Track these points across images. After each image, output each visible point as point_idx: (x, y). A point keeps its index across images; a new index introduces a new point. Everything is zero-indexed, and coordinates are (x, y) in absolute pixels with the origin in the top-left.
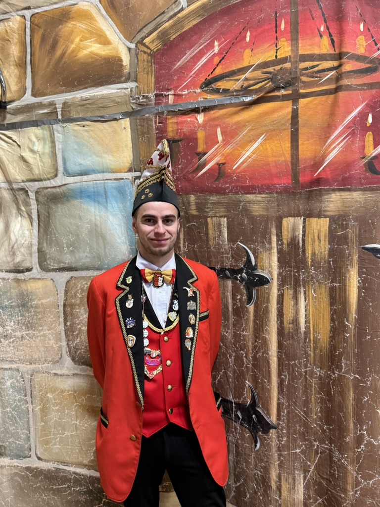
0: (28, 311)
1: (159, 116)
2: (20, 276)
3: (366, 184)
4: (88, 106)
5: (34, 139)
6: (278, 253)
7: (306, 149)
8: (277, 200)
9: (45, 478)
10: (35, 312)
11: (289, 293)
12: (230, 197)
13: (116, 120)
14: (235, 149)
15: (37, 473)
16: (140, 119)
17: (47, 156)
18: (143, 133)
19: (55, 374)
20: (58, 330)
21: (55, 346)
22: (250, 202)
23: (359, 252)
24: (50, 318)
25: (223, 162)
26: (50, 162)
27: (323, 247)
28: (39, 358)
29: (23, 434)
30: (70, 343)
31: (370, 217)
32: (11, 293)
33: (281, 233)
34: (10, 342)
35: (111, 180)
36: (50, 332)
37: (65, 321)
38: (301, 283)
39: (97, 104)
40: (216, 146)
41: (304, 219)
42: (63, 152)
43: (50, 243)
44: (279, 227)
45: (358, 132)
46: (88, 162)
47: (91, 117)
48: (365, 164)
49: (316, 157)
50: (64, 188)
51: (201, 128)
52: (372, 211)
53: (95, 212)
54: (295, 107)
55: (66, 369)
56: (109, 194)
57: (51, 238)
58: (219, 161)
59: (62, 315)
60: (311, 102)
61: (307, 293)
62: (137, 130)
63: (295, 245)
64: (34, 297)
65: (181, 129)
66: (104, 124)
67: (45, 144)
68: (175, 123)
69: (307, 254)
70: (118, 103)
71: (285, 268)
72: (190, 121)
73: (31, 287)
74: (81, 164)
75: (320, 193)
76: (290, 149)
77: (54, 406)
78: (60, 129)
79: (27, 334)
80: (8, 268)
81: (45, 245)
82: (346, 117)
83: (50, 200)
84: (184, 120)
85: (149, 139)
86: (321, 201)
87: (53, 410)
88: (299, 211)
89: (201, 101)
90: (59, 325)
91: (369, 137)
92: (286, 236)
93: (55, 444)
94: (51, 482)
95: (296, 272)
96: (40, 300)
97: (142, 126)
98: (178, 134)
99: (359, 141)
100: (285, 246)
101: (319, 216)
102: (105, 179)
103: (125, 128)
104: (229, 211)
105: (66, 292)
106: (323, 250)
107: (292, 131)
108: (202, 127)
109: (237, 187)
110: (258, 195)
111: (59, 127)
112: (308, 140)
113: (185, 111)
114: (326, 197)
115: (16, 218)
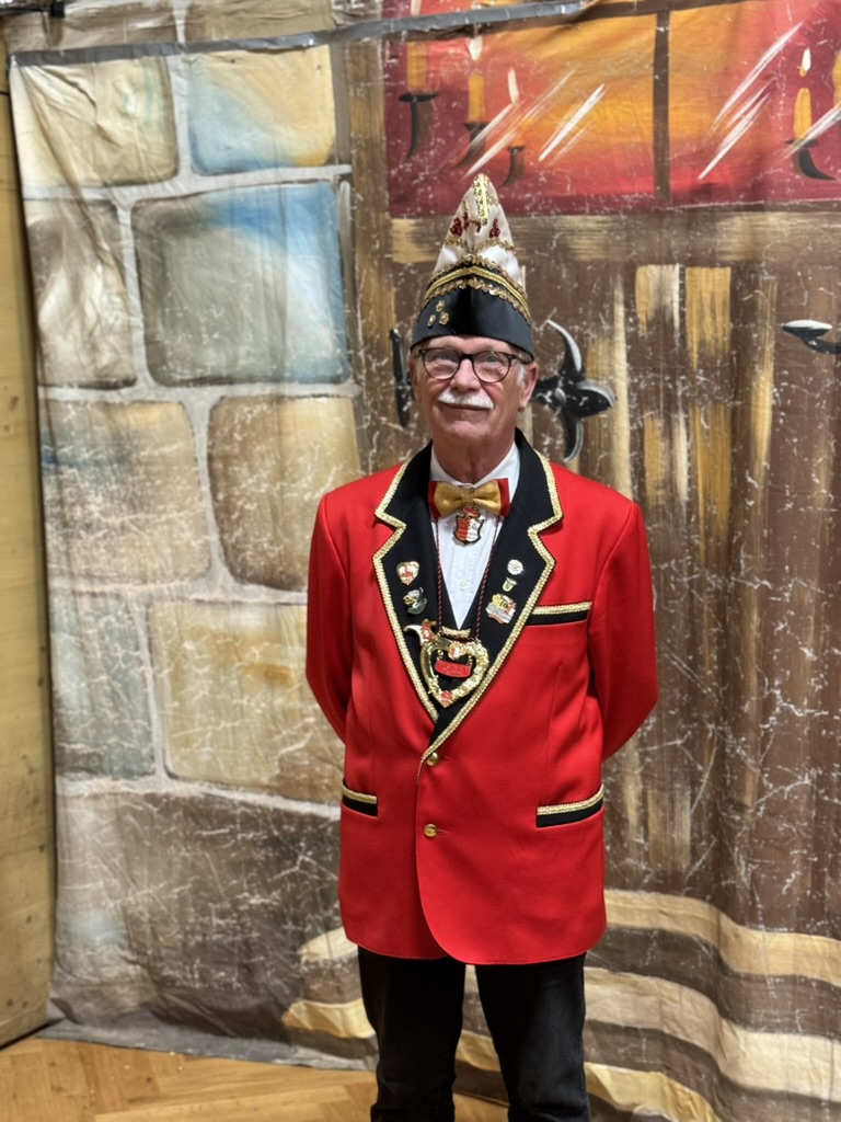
0: (131, 471)
1: (391, 43)
2: (112, 397)
3: (795, 197)
4: (243, 15)
5: (126, 89)
6: (628, 342)
7: (684, 119)
8: (627, 229)
9: (185, 815)
10: (147, 473)
11: (654, 425)
12: (535, 221)
13: (300, 48)
14: (543, 117)
15: (167, 806)
16: (351, 49)
17: (155, 128)
18: (357, 80)
19: (199, 602)
20: (198, 510)
21: (194, 544)
22: (572, 232)
23: (777, 336)
24: (181, 486)
25: (519, 143)
26: (162, 140)
27: (719, 328)
28: (162, 569)
29: (136, 726)
30: (226, 537)
31: (800, 265)
32: (93, 433)
33: (634, 299)
34: (98, 539)
35: (291, 182)
36: (182, 514)
37: (214, 490)
38: (680, 404)
39: (261, 12)
40: (506, 111)
41: (682, 270)
42: (190, 119)
43: (172, 323)
44: (630, 288)
45: (782, 86)
46: (244, 142)
47: (248, 40)
48: (794, 156)
49: (701, 138)
50: (195, 202)
51: (476, 70)
52: (804, 252)
53: (262, 255)
54: (662, 29)
55: (219, 590)
56: (289, 214)
57: (172, 312)
58: (512, 142)
59: (205, 478)
60: (692, 19)
61: (691, 422)
62: (346, 72)
63: (665, 325)
64: (143, 442)
65: (435, 72)
66: (277, 58)
67: (150, 99)
68: (422, 57)
69: (689, 344)
70: (305, 10)
71: (645, 374)
72: (455, 54)
73: (135, 420)
74: (229, 148)
75: (713, 216)
76: (651, 118)
77: (198, 666)
78: (182, 66)
79: (132, 521)
80: (84, 380)
81: (160, 328)
82: (759, 55)
83: (164, 227)
84: (440, 51)
85: (369, 92)
86: (713, 233)
87: (197, 675)
88: (670, 252)
89: (477, 12)
90: (201, 499)
91: (802, 99)
92: (645, 307)
93: (203, 745)
94: (197, 823)
95: (670, 381)
96: (156, 447)
97: (355, 63)
98: (430, 82)
99: (784, 105)
100: (643, 328)
101: (711, 263)
102: (280, 180)
103: (319, 68)
104: (530, 252)
105: (212, 430)
106: (720, 334)
107: (655, 81)
108: (479, 68)
109: (546, 199)
110: (589, 217)
111: (179, 61)
112: (685, 100)
113: (441, 33)
114: (723, 223)
115: (94, 268)
